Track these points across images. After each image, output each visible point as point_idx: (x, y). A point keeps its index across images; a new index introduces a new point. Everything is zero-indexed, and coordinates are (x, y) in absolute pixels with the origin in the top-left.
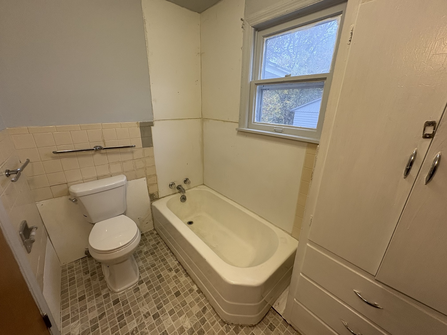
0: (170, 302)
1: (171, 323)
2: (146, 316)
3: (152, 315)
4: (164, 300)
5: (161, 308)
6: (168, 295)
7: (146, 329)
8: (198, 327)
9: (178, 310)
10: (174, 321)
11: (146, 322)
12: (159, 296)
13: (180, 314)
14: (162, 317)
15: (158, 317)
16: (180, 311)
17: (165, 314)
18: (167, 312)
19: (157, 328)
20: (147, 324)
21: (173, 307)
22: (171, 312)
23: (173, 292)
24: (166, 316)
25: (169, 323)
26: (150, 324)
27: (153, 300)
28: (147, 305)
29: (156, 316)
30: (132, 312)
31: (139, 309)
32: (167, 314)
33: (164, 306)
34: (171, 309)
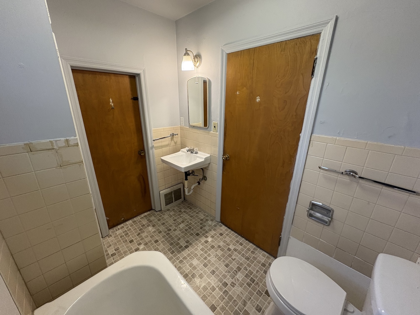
0: (217, 298)
1: (211, 280)
2: (233, 285)
3: (229, 285)
4: (225, 300)
5: (224, 291)
6: (223, 306)
7: (228, 275)
8: (188, 279)
9: (208, 291)
10: (209, 282)
11: (230, 279)
12: (231, 303)
13: (205, 288)
14: (220, 284)
15: (223, 284)
16: (206, 291)
17: (218, 286)
18: (217, 289)
19: (221, 276)
20: (229, 278)
21: (213, 293)
22: (213, 289)
23: (219, 309)
24: (217, 285)
25: (212, 280)
26: (227, 278)
27: (235, 298)
28: (238, 293)
29: (225, 284)
30: (246, 285)
31: (243, 289)
32: (217, 287)
33: (222, 293)
34: (214, 292)
